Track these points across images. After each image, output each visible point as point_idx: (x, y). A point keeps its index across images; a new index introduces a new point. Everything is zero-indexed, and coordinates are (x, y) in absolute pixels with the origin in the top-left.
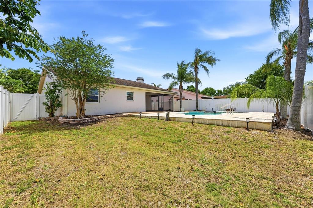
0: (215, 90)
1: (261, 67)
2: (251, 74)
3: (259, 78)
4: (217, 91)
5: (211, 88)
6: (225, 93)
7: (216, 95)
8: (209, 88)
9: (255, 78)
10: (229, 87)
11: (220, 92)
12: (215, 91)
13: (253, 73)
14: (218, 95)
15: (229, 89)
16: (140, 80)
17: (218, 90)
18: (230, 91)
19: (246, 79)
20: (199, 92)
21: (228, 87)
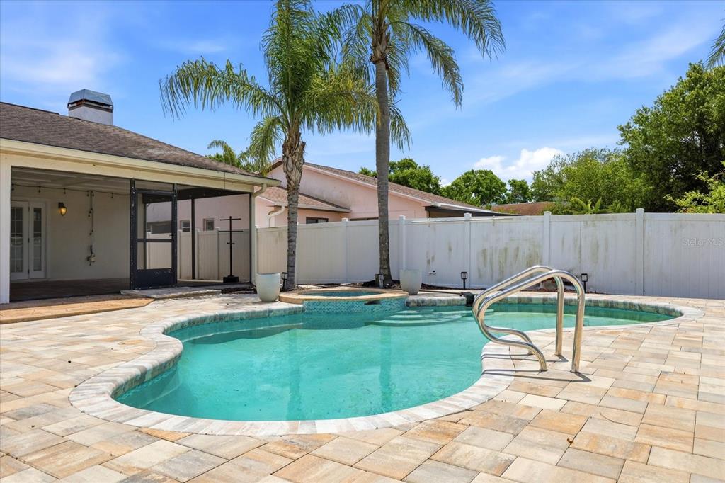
0: (504, 181)
1: (685, 78)
2: (645, 110)
3: (678, 125)
4: (508, 187)
5: (486, 173)
6: (540, 195)
7: (505, 202)
8: (481, 172)
9: (659, 125)
10: (556, 171)
11: (520, 188)
12: (504, 185)
13: (650, 105)
14: (512, 199)
15: (554, 177)
16: (82, 108)
17: (514, 181)
18: (558, 186)
19: (622, 129)
20: (437, 186)
21: (550, 170)
